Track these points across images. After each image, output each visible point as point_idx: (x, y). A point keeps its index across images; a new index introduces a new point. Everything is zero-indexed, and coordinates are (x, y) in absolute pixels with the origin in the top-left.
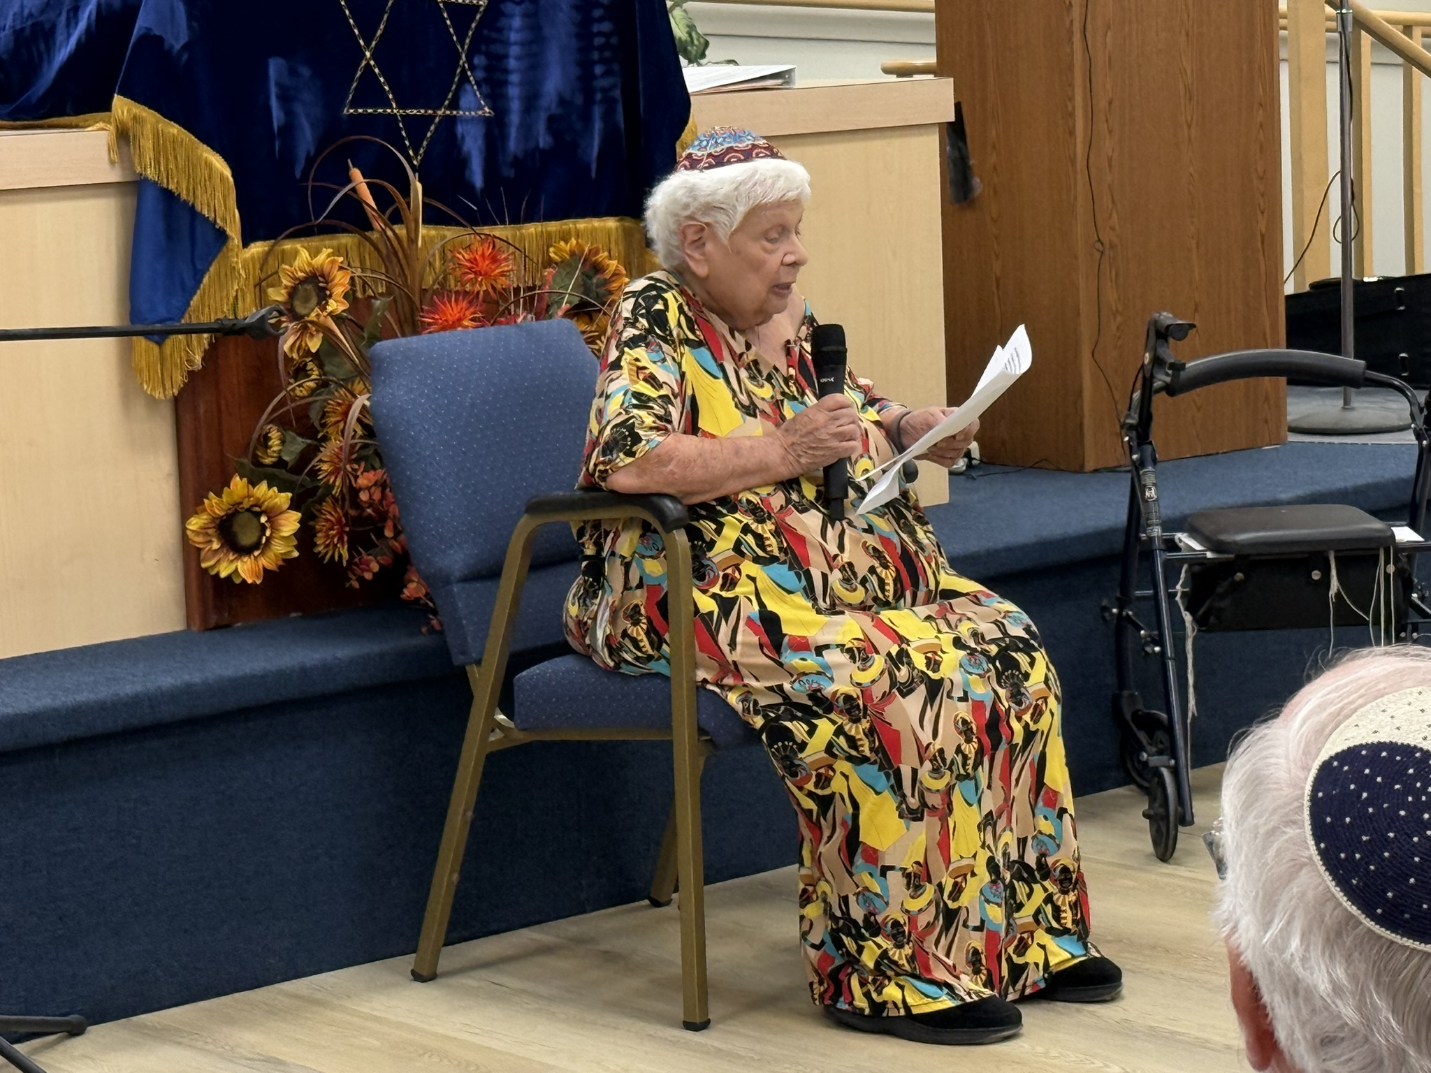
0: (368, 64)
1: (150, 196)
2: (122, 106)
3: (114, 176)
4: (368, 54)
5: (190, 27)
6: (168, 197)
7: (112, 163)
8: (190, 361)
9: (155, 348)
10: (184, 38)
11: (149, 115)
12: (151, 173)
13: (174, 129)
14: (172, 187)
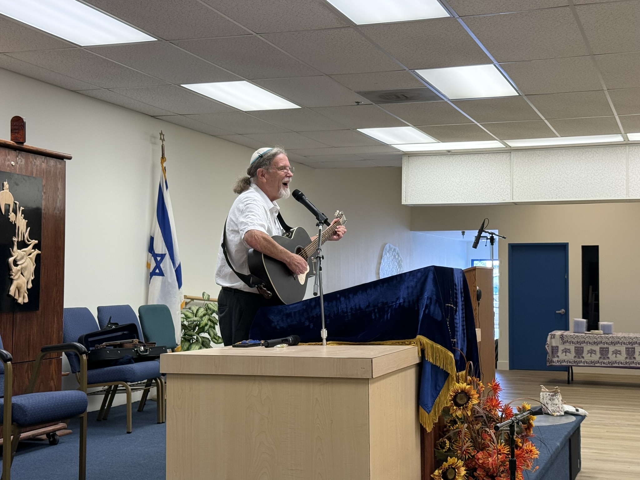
2: (419, 337)
3: (417, 361)
6: (435, 367)
9: (428, 416)
14: (438, 364)
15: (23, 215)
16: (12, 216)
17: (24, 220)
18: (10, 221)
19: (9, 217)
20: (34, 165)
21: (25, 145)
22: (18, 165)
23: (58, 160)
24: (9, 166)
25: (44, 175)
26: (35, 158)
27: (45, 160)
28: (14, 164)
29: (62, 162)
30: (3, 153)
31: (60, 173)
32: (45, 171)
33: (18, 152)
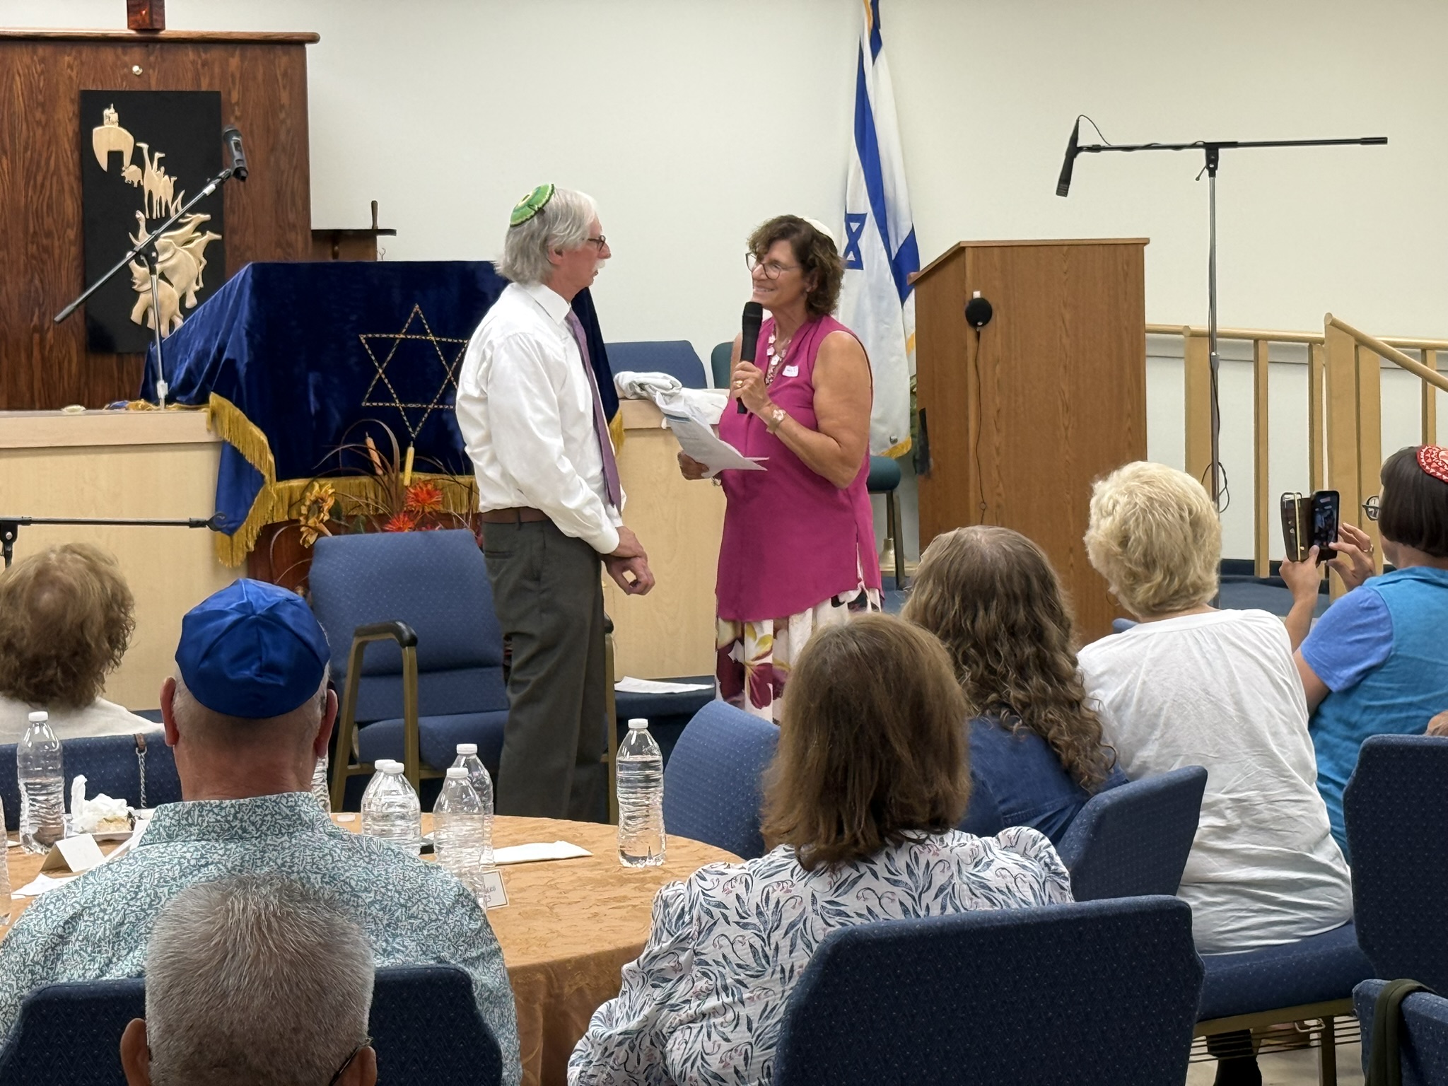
0: (380, 377)
1: (228, 449)
2: (214, 398)
3: (210, 438)
4: (380, 371)
5: (248, 354)
6: (235, 449)
7: (209, 430)
8: (248, 547)
9: (227, 538)
11: (227, 404)
12: (226, 437)
13: (238, 412)
14: (236, 445)
15: (163, 169)
16: (131, 173)
17: (167, 177)
18: (126, 181)
19: (123, 175)
20: (203, 65)
21: (162, 34)
22: (154, 70)
23: (279, 47)
24: (124, 77)
25: (234, 83)
26: (205, 52)
27: (238, 53)
28: (141, 71)
29: (294, 50)
30: (108, 55)
31: (285, 74)
32: (238, 76)
33: (151, 46)
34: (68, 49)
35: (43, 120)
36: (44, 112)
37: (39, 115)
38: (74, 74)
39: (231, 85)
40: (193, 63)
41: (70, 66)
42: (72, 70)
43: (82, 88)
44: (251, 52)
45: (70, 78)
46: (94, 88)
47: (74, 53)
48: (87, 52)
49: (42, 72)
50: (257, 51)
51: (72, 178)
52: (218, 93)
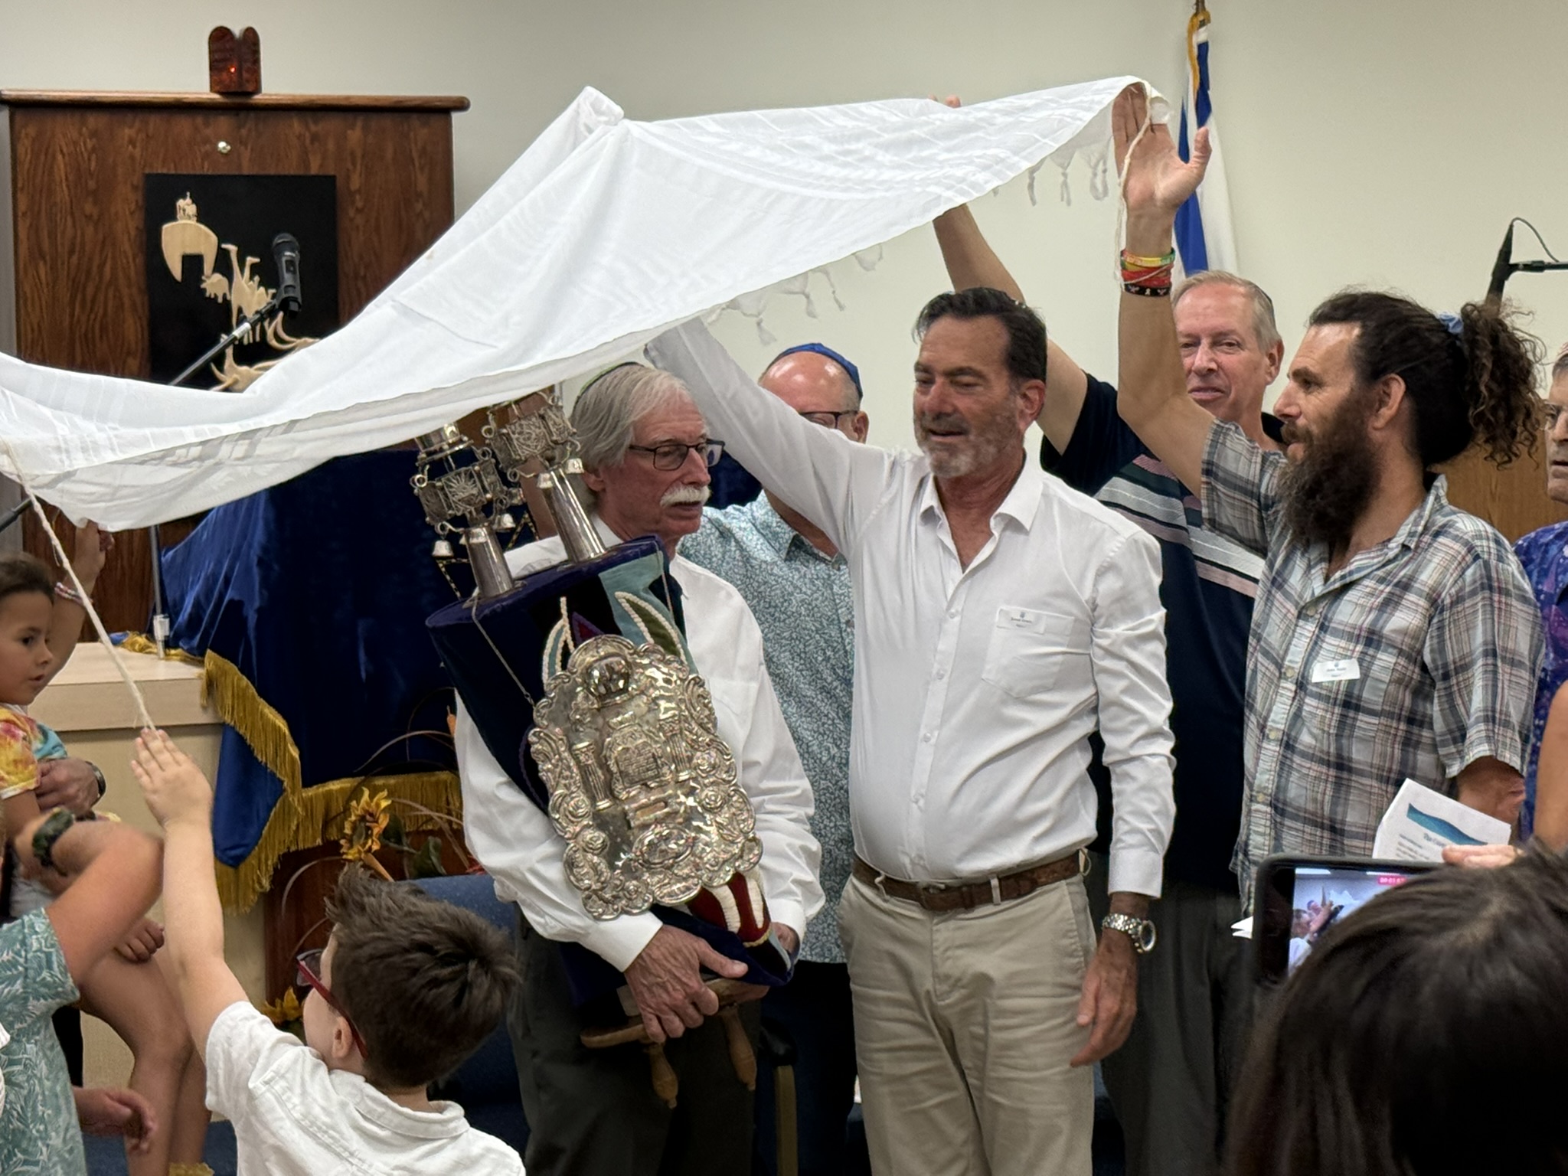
1: (230, 737)
2: (212, 659)
3: (206, 719)
5: (261, 593)
6: (241, 739)
7: (204, 708)
8: (260, 883)
9: (231, 870)
10: (257, 604)
11: (232, 668)
12: (227, 719)
15: (257, 278)
16: (213, 284)
17: (262, 289)
18: (207, 295)
19: (203, 286)
20: (312, 142)
21: (258, 98)
22: (246, 148)
23: (415, 116)
24: (206, 156)
25: (354, 164)
26: (316, 123)
27: (359, 124)
28: (229, 148)
29: (436, 120)
30: (183, 125)
31: (423, 152)
32: (359, 153)
33: (242, 115)
34: (130, 117)
35: (95, 213)
36: (95, 203)
37: (89, 208)
38: (137, 152)
39: (350, 167)
40: (300, 137)
41: (132, 142)
42: (134, 147)
43: (147, 171)
44: (375, 121)
45: (132, 158)
46: (165, 171)
47: (137, 124)
48: (155, 121)
49: (94, 149)
50: (387, 121)
51: (134, 290)
52: (333, 178)
